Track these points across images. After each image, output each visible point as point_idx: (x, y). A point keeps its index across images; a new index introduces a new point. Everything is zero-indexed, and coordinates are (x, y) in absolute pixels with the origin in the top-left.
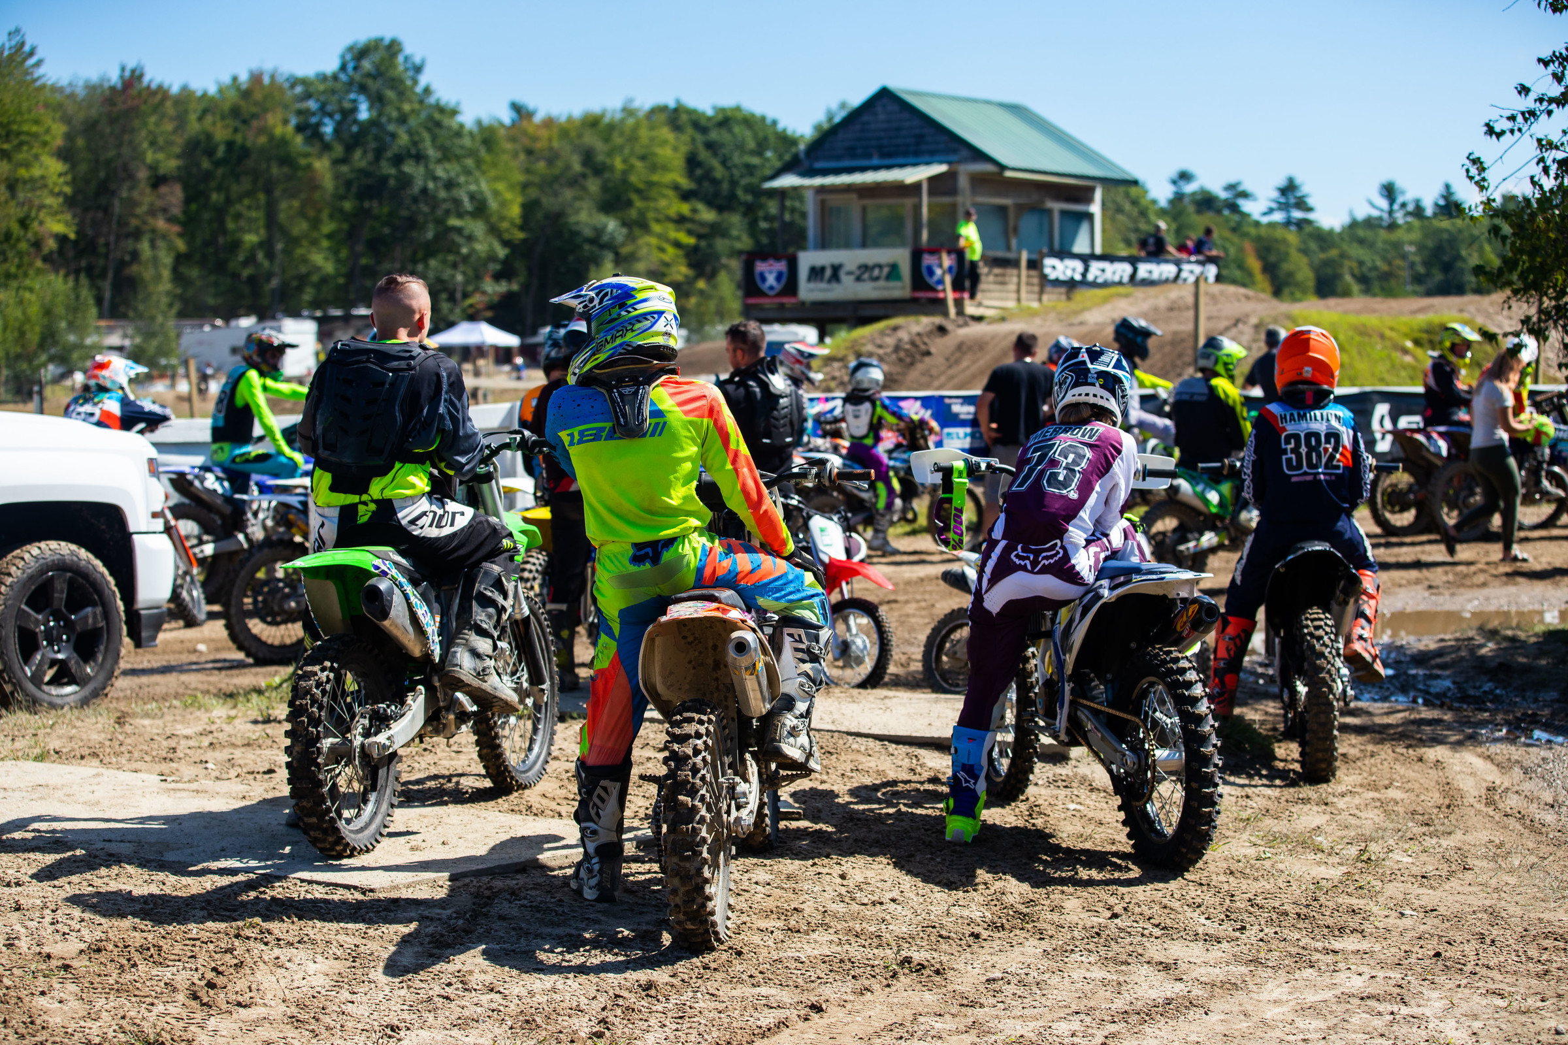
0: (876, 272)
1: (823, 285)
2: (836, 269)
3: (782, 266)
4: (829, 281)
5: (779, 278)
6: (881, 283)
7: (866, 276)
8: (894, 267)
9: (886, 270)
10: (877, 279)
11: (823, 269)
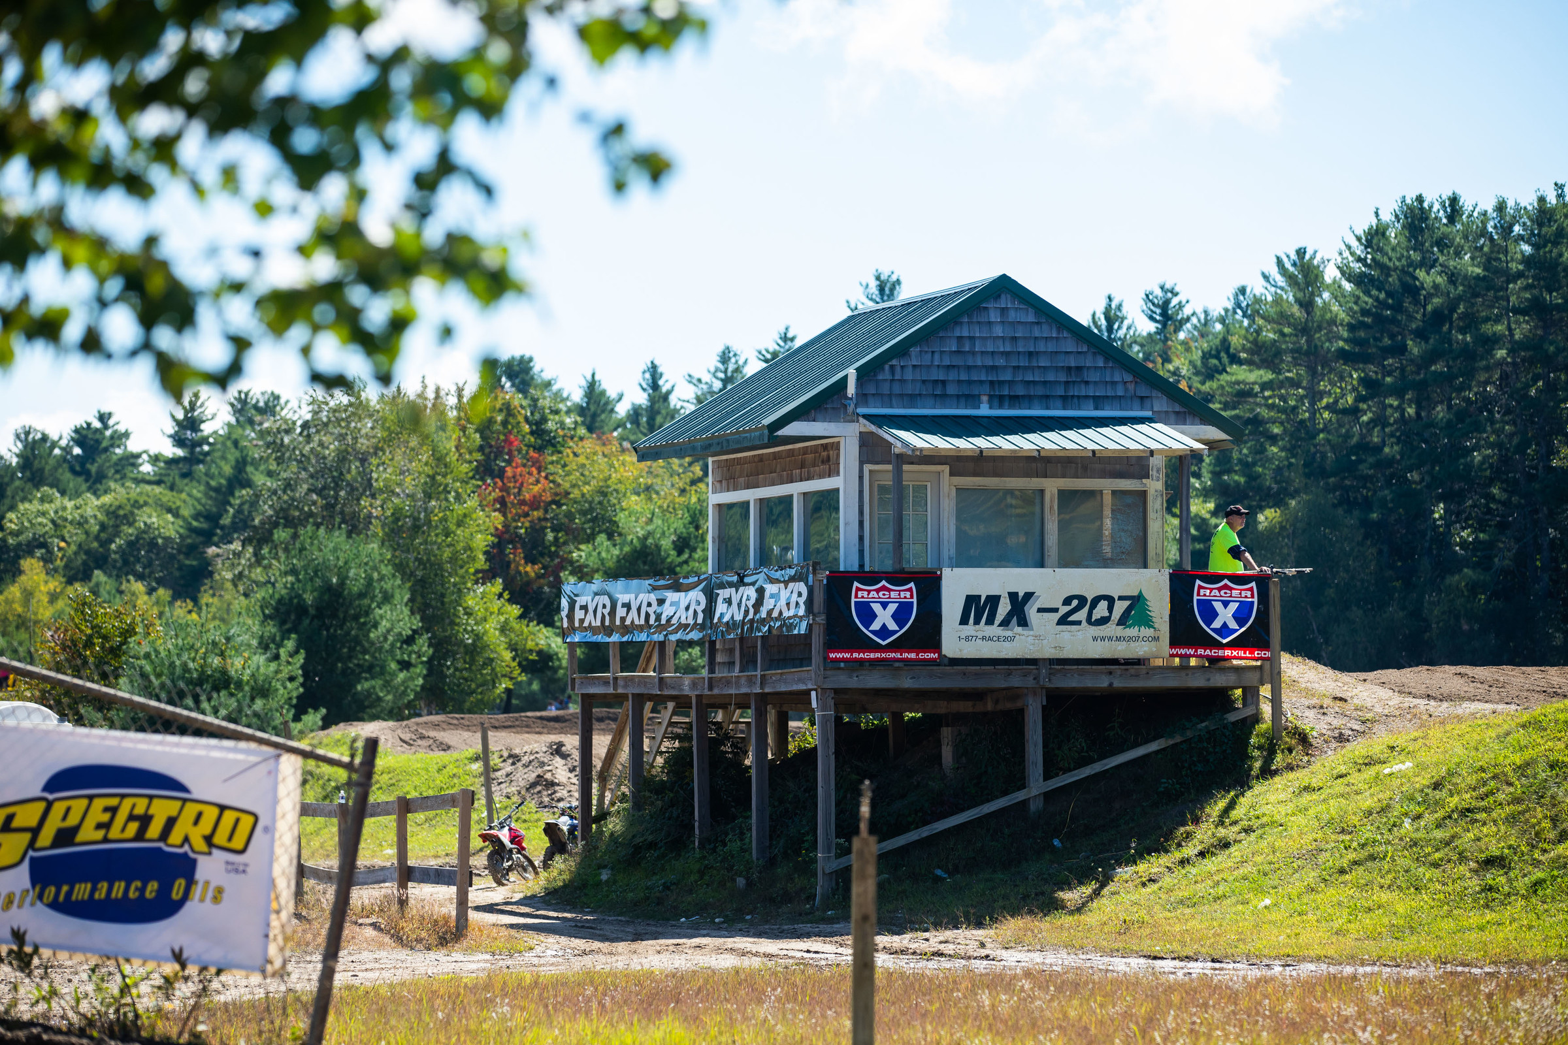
0: (1101, 610)
1: (994, 630)
2: (1019, 604)
3: (907, 593)
4: (1005, 623)
5: (900, 616)
6: (1111, 629)
7: (1082, 615)
8: (1136, 601)
9: (1120, 607)
10: (1104, 621)
11: (994, 600)
